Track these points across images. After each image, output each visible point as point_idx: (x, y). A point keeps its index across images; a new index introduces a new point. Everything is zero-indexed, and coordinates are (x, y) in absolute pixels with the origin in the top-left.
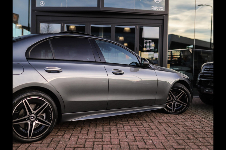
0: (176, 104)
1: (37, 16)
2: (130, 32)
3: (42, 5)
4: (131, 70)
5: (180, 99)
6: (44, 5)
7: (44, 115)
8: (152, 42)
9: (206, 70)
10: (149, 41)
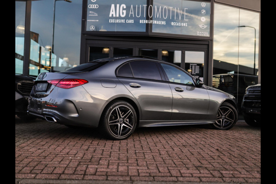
0: (224, 121)
1: (86, 39)
2: (168, 55)
3: (92, 29)
4: (187, 89)
5: (227, 116)
6: (94, 29)
7: (128, 120)
8: (197, 66)
9: (250, 92)
10: (195, 66)
